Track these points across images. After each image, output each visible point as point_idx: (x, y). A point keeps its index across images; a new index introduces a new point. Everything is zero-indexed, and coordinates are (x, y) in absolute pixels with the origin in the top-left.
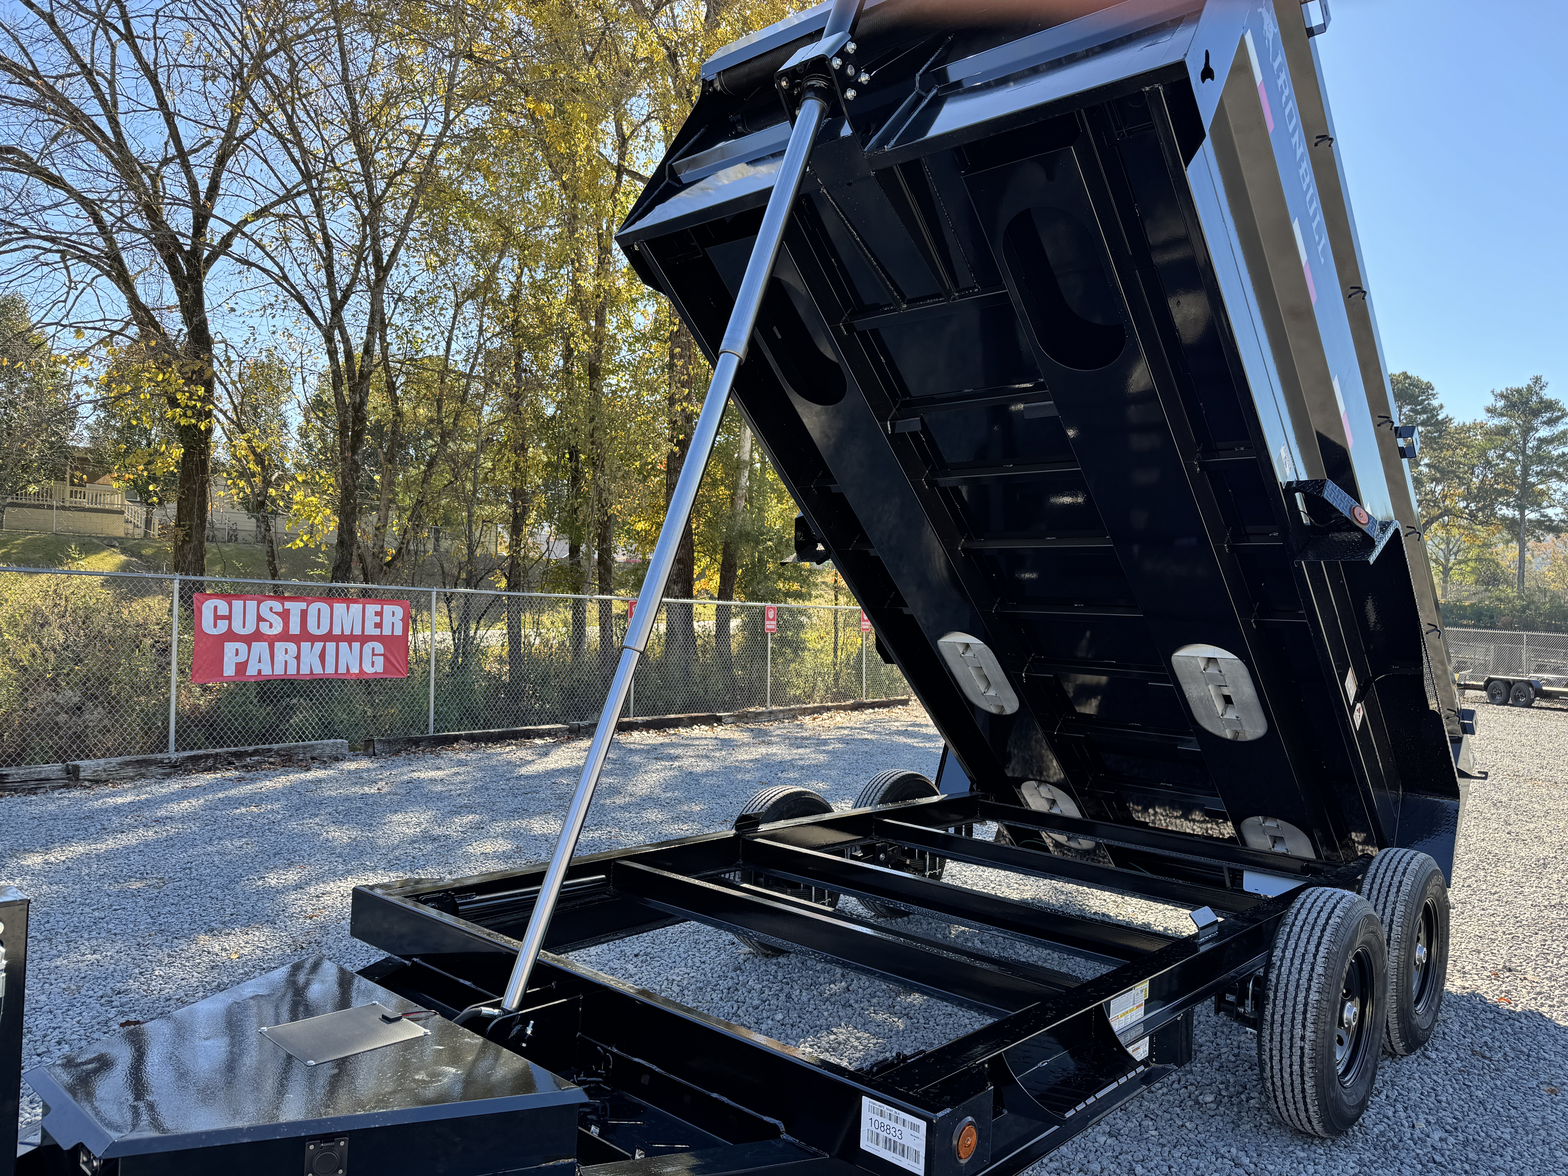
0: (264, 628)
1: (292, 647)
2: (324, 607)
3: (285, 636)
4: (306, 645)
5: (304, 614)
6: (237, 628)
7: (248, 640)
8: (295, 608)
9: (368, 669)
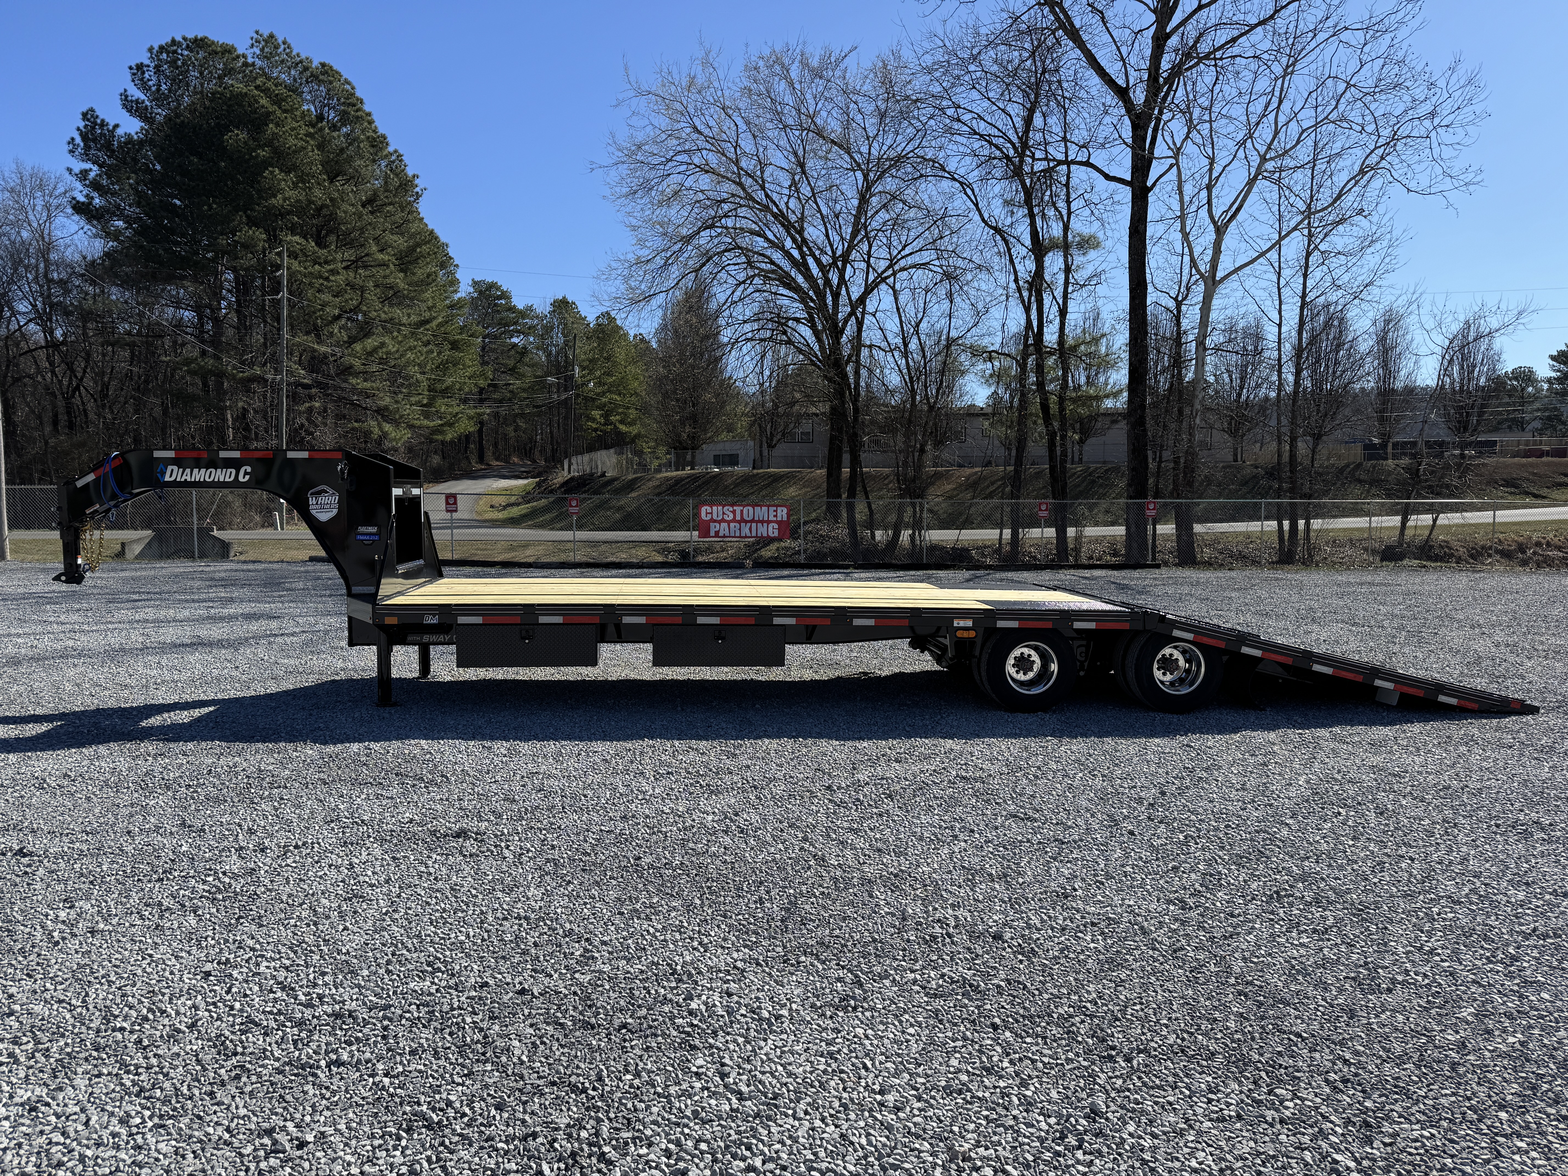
0: (726, 517)
1: (737, 525)
2: (751, 509)
3: (734, 520)
4: (743, 524)
5: (742, 511)
6: (715, 517)
7: (720, 522)
8: (738, 509)
9: (771, 534)
